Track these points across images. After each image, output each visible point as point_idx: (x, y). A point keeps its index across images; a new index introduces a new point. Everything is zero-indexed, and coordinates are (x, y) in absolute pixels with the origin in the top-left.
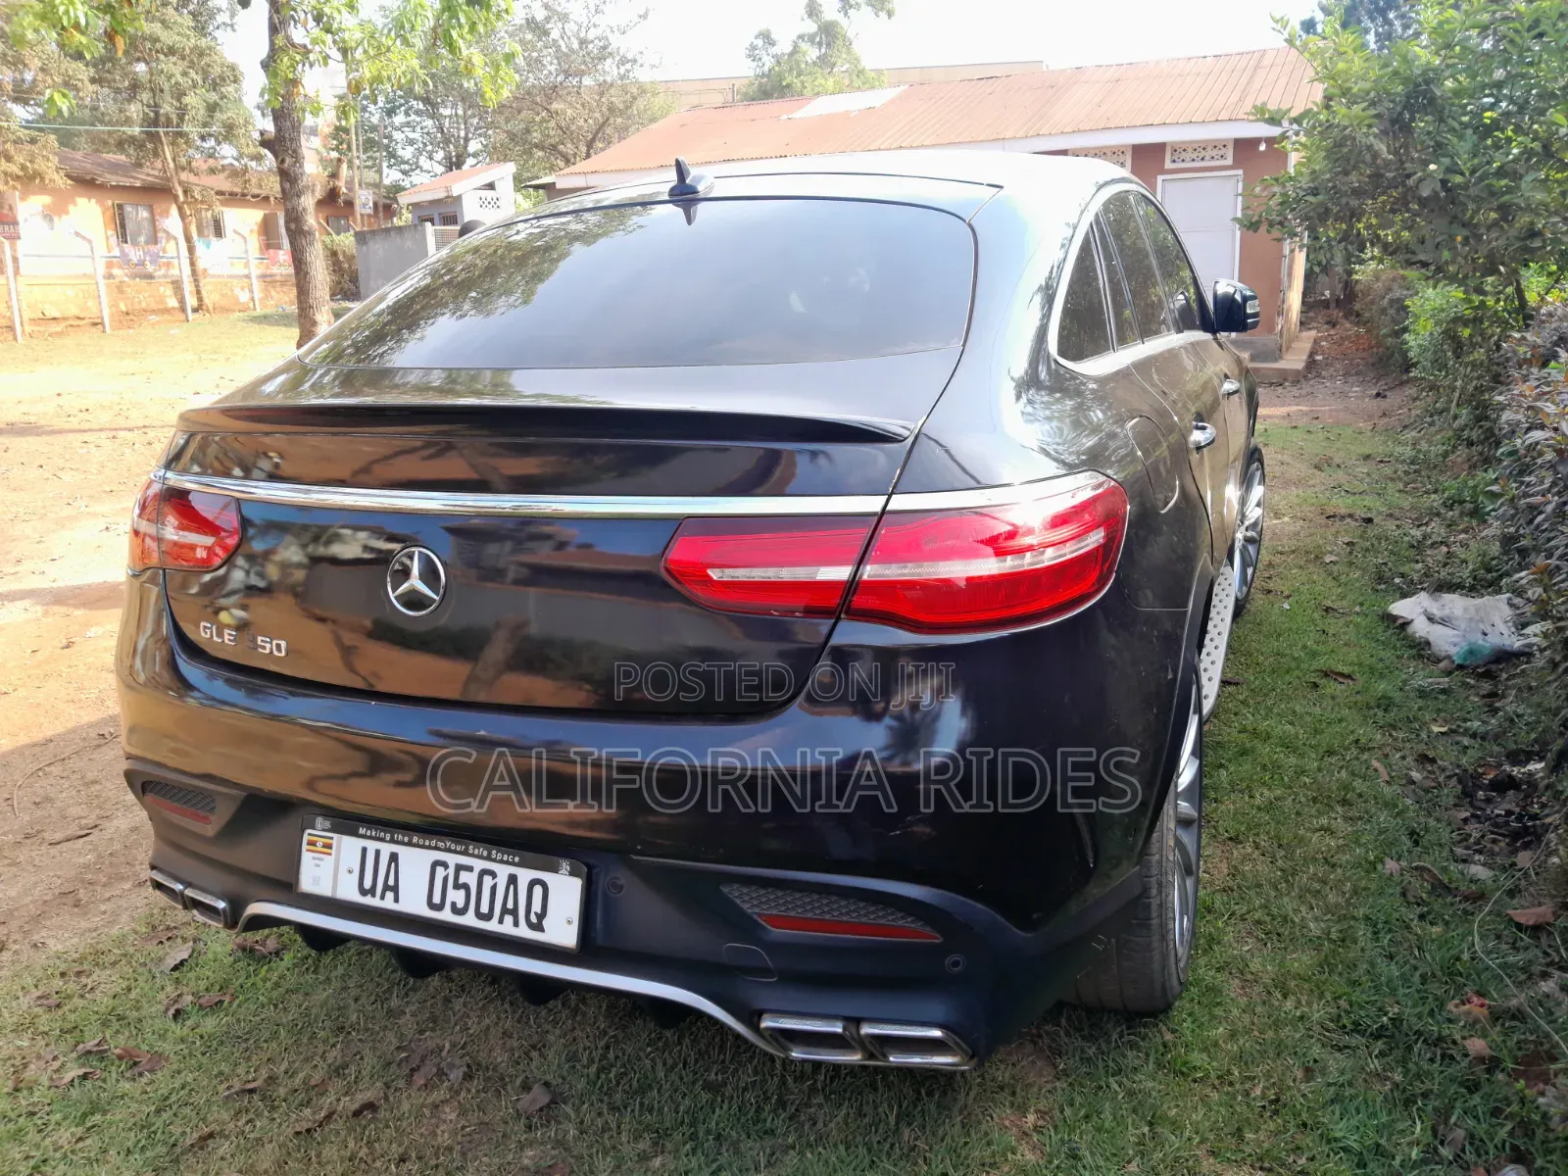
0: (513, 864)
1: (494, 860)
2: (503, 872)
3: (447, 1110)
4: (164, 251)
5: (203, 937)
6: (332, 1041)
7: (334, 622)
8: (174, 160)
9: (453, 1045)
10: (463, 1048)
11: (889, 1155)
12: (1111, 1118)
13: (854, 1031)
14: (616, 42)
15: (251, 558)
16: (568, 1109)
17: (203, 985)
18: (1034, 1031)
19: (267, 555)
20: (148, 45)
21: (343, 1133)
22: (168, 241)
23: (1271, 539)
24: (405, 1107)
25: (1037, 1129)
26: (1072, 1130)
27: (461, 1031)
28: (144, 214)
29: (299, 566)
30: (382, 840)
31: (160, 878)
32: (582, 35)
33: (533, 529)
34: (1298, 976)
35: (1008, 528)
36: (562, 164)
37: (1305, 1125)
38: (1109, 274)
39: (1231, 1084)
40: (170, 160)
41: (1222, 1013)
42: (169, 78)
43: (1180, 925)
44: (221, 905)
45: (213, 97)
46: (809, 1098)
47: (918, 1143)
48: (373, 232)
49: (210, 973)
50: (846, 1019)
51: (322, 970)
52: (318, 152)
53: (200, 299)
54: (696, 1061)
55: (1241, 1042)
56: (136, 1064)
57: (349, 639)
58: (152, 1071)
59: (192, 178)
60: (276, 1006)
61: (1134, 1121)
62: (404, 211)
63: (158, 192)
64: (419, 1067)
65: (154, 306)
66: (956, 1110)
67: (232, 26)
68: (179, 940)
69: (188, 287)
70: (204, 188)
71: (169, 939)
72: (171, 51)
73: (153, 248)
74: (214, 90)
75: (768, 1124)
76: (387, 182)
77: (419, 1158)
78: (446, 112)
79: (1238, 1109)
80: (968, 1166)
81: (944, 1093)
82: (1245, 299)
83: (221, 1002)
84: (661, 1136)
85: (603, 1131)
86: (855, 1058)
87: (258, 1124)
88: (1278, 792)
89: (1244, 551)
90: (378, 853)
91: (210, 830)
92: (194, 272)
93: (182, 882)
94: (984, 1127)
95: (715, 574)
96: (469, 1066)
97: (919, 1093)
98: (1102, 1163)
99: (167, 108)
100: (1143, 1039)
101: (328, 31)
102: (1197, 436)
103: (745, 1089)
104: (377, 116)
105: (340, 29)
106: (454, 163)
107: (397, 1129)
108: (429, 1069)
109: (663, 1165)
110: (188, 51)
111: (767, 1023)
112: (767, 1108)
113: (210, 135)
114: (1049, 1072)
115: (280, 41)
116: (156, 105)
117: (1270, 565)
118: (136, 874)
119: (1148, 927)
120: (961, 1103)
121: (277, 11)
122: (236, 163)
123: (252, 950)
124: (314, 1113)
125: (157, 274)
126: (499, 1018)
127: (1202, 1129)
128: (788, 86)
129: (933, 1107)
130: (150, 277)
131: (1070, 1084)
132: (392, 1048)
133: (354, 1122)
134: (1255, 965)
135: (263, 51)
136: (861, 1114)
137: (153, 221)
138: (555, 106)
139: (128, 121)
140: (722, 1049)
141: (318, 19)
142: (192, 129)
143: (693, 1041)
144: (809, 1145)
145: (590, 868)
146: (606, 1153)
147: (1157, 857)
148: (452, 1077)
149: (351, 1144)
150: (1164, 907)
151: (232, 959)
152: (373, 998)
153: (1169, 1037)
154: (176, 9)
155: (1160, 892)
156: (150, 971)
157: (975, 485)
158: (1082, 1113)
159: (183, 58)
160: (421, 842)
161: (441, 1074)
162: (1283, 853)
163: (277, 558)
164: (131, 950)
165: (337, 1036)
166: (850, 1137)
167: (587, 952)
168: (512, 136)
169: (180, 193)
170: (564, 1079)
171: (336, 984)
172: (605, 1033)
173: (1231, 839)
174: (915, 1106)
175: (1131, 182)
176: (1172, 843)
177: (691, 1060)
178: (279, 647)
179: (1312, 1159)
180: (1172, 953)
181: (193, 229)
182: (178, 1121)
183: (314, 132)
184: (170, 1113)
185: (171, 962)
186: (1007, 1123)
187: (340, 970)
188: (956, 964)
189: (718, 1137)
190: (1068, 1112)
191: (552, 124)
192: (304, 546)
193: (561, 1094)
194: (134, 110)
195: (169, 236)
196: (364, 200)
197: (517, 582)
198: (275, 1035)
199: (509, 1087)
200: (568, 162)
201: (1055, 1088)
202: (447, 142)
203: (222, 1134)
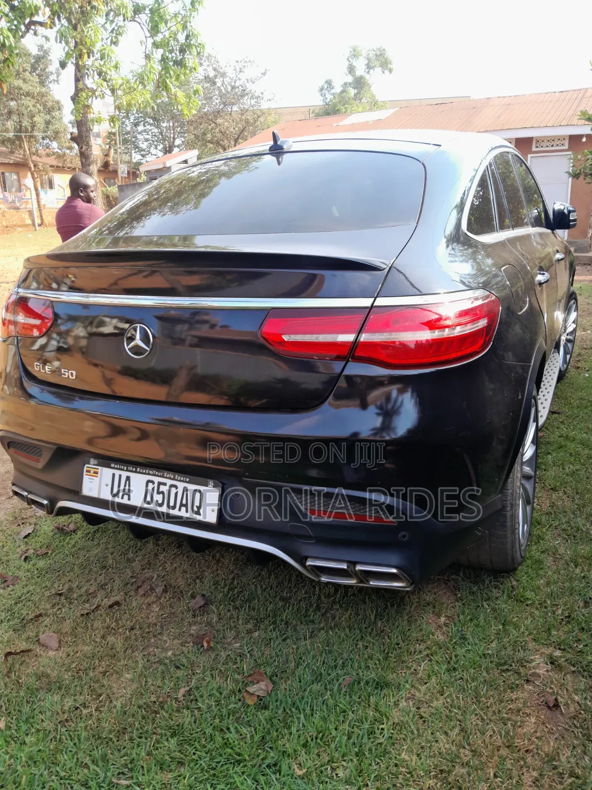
0: (186, 482)
1: (177, 480)
2: (181, 486)
3: (155, 606)
4: (25, 196)
5: (39, 523)
6: (99, 573)
7: (102, 366)
8: (29, 149)
9: (158, 576)
10: (163, 577)
11: (370, 634)
12: (483, 621)
13: (352, 568)
14: (250, 87)
15: (60, 334)
16: (213, 608)
17: (38, 545)
18: (446, 578)
19: (68, 332)
20: (16, 91)
21: (104, 616)
22: (26, 190)
23: (581, 342)
24: (134, 604)
25: (446, 625)
26: (463, 625)
27: (162, 570)
28: (15, 177)
29: (84, 337)
30: (123, 470)
31: (17, 489)
32: (233, 84)
33: (198, 318)
34: (583, 557)
35: (437, 316)
36: (221, 150)
37: (583, 629)
38: (496, 193)
39: (546, 607)
40: (27, 150)
41: (543, 573)
42: (26, 108)
43: (522, 529)
44: (45, 502)
45: (48, 117)
46: (332, 605)
47: (385, 629)
48: (127, 186)
49: (42, 540)
50: (349, 562)
51: (96, 540)
52: (100, 146)
53: (42, 219)
54: (277, 587)
55: (552, 587)
56: (6, 581)
57: (108, 374)
58: (13, 585)
59: (38, 159)
60: (73, 556)
61: (495, 622)
62: (142, 175)
63: (21, 166)
64: (141, 586)
65: (20, 223)
66: (405, 614)
67: (57, 81)
68: (28, 524)
69: (36, 214)
70: (44, 164)
71: (23, 523)
72: (28, 94)
73: (19, 194)
74: (49, 114)
75: (311, 617)
76: (134, 161)
77: (140, 628)
78: (164, 125)
79: (549, 619)
80: (410, 641)
81: (399, 605)
82: (569, 212)
83: (47, 553)
84: (258, 622)
85: (230, 619)
86: (353, 582)
87: (63, 610)
88: (578, 467)
89: (565, 346)
90: (120, 476)
91: (40, 465)
92: (39, 205)
93: (27, 491)
94: (419, 622)
95: (286, 338)
96: (165, 586)
97: (387, 605)
98: (477, 642)
99: (26, 123)
100: (502, 584)
101: (105, 80)
102: (540, 278)
103: (300, 600)
104: (130, 127)
105: (110, 79)
106: (168, 150)
107: (130, 614)
108: (146, 587)
109: (259, 636)
110: (36, 94)
111: (309, 563)
112: (311, 610)
113: (46, 137)
114: (452, 598)
115: (80, 85)
116: (20, 122)
117: (579, 354)
118: (7, 493)
119: (505, 526)
120: (407, 611)
121: (79, 71)
122: (59, 151)
123: (62, 529)
124: (91, 606)
125: (21, 207)
126: (181, 564)
127: (529, 628)
128: (338, 110)
129: (393, 612)
130: (18, 209)
131: (463, 604)
132: (128, 577)
133: (108, 611)
134: (561, 550)
135: (72, 91)
136: (357, 614)
137: (19, 181)
138: (219, 121)
139: (7, 131)
140: (290, 581)
141: (100, 74)
142: (39, 135)
143: (276, 577)
144: (331, 628)
145: (223, 484)
146: (231, 629)
147: (511, 491)
148: (157, 591)
149: (108, 620)
150: (514, 517)
151: (52, 533)
152: (120, 553)
153: (515, 583)
154: (30, 73)
155: (512, 509)
156: (13, 538)
157: (419, 293)
158: (469, 618)
159: (33, 98)
160: (141, 471)
161: (152, 589)
162: (578, 497)
163: (73, 334)
164: (5, 528)
165: (102, 570)
166: (352, 625)
167: (222, 525)
168: (196, 137)
169: (32, 166)
170: (212, 593)
171: (102, 546)
172: (233, 572)
173: (552, 489)
174: (385, 611)
175: (510, 148)
176: (518, 484)
177: (274, 586)
178: (72, 373)
179: (586, 645)
180: (517, 540)
181: (39, 184)
182: (25, 608)
183: (98, 135)
184: (21, 604)
185: (24, 534)
186: (430, 621)
187: (104, 540)
188: (404, 536)
189: (287, 623)
190: (461, 617)
191: (217, 131)
192: (85, 327)
193: (211, 600)
194: (10, 124)
195: (28, 188)
196: (123, 169)
197: (191, 346)
198: (72, 570)
199: (185, 596)
200: (225, 149)
201: (455, 606)
202: (164, 140)
203: (46, 614)
